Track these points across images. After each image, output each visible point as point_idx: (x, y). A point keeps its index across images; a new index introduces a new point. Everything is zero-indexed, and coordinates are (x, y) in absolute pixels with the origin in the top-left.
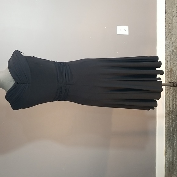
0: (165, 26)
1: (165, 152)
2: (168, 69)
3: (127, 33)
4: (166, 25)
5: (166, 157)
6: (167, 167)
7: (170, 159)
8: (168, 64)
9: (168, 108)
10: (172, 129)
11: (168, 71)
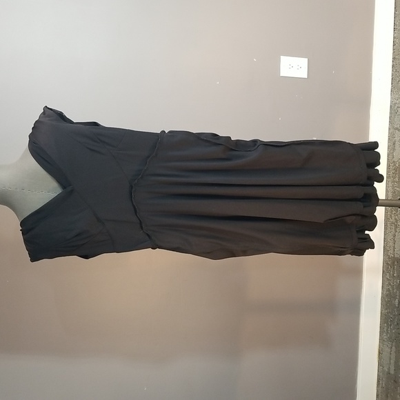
0: (391, 60)
1: (379, 353)
2: (394, 162)
3: (303, 74)
4: (394, 58)
5: (380, 364)
6: (382, 387)
7: (389, 369)
8: (394, 149)
9: (392, 252)
10: (397, 300)
11: (395, 165)
